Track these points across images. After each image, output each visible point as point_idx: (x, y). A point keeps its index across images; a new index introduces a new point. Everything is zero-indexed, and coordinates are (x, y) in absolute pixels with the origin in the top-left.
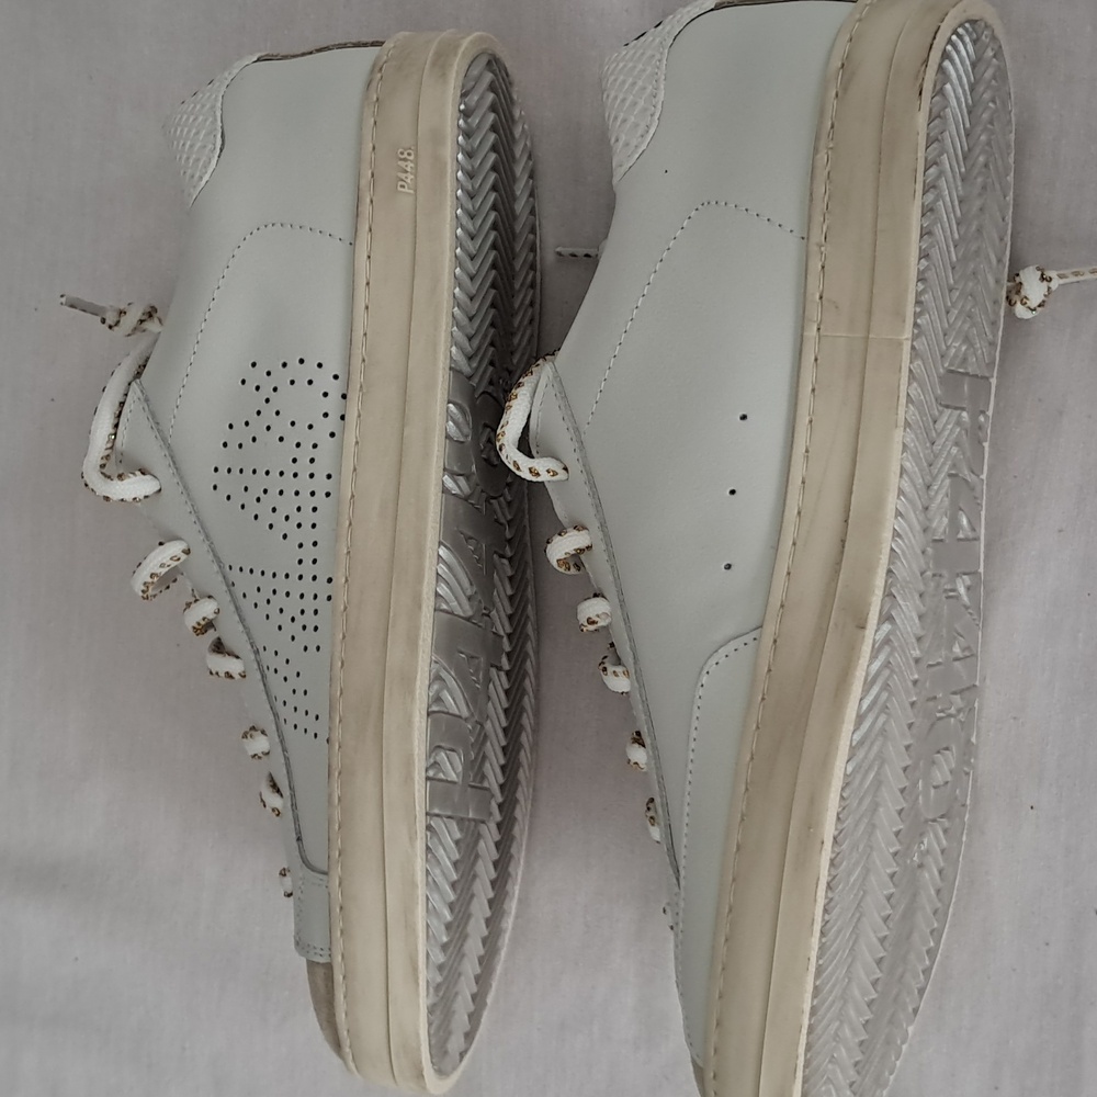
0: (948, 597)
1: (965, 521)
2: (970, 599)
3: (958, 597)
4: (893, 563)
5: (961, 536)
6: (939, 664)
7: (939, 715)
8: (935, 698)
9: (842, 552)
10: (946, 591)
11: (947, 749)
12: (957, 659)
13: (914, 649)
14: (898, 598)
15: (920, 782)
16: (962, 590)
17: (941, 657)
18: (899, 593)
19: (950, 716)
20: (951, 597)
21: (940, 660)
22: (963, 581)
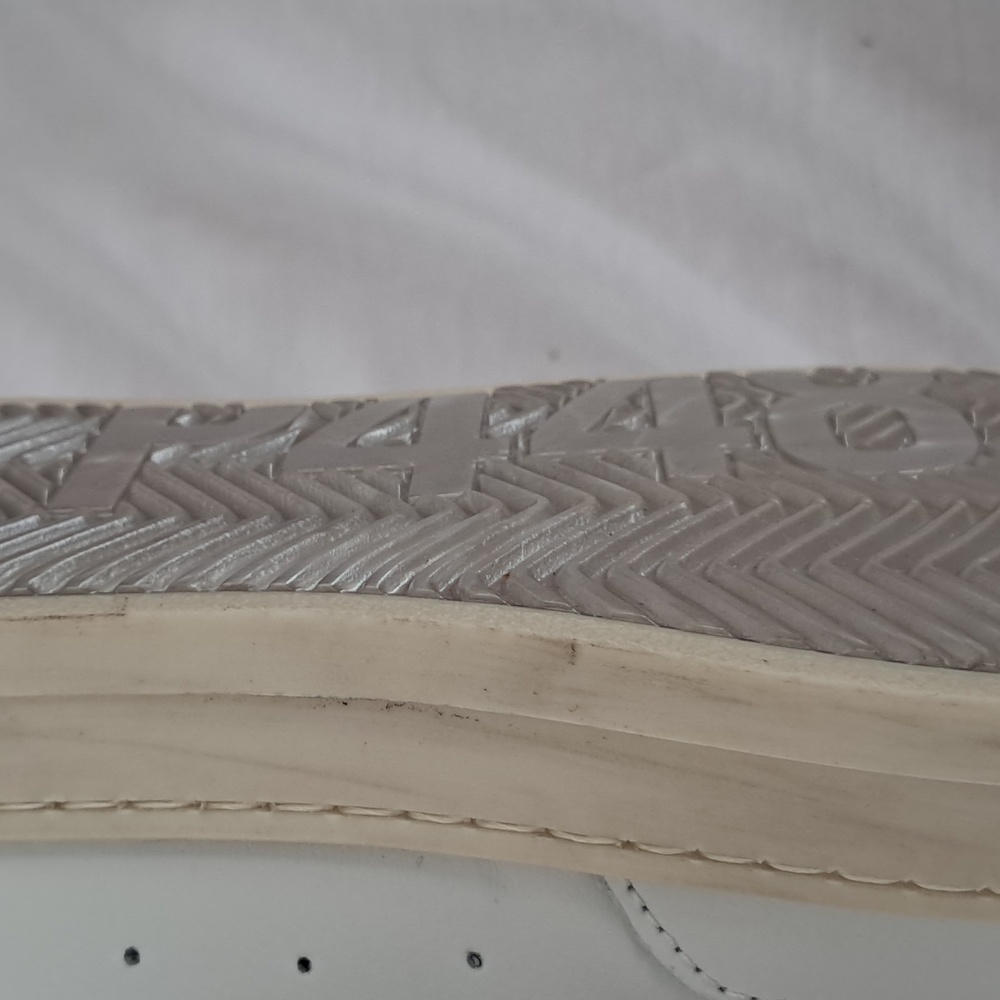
0: (528, 452)
1: (381, 432)
2: (535, 407)
3: (528, 431)
4: (433, 586)
5: (407, 437)
6: (661, 458)
7: (765, 447)
8: (731, 458)
9: (413, 707)
10: (513, 460)
11: (831, 421)
12: (652, 420)
13: (625, 517)
14: (510, 567)
15: (901, 472)
16: (517, 423)
17: (645, 455)
18: (500, 565)
19: (766, 424)
20: (528, 443)
21: (653, 455)
22: (497, 423)
